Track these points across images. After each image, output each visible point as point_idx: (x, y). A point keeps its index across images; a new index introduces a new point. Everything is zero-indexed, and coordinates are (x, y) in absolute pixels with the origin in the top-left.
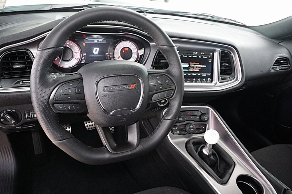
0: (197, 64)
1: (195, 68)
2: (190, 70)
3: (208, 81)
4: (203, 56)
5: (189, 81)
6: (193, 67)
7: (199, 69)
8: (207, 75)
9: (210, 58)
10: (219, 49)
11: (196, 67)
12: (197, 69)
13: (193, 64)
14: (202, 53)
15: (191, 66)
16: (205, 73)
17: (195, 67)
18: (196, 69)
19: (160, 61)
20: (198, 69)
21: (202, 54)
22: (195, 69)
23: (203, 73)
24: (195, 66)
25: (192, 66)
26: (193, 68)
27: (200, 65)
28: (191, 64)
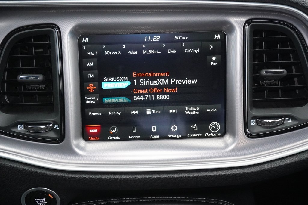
0: (160, 77)
1: (155, 90)
2: (135, 98)
3: (210, 132)
4: (186, 47)
5: (134, 134)
6: (148, 87)
7: (170, 94)
8: (203, 112)
9: (213, 53)
10: (243, 19)
11: (159, 87)
12: (163, 93)
13: (146, 78)
14: (177, 38)
15: (138, 83)
16: (194, 105)
17: (154, 87)
18: (160, 94)
19: (16, 77)
20: (166, 94)
21: (181, 41)
22: (156, 94)
23: (190, 105)
24: (155, 83)
25: (143, 83)
26: (145, 91)
27: (173, 80)
28: (138, 79)
